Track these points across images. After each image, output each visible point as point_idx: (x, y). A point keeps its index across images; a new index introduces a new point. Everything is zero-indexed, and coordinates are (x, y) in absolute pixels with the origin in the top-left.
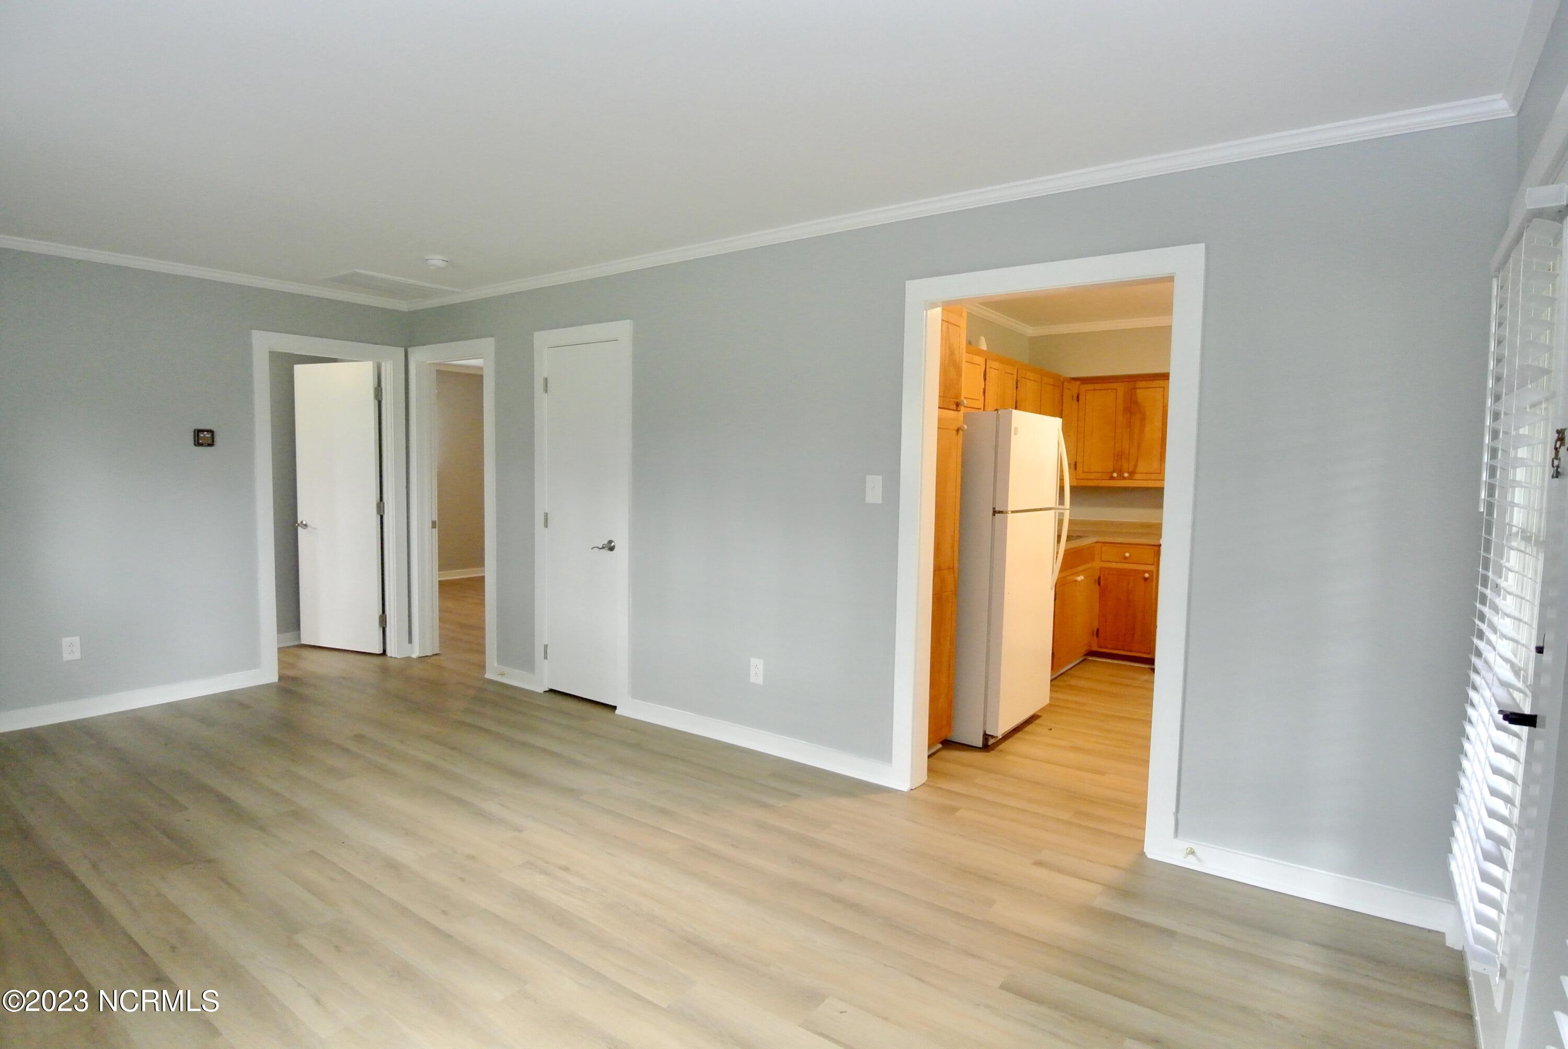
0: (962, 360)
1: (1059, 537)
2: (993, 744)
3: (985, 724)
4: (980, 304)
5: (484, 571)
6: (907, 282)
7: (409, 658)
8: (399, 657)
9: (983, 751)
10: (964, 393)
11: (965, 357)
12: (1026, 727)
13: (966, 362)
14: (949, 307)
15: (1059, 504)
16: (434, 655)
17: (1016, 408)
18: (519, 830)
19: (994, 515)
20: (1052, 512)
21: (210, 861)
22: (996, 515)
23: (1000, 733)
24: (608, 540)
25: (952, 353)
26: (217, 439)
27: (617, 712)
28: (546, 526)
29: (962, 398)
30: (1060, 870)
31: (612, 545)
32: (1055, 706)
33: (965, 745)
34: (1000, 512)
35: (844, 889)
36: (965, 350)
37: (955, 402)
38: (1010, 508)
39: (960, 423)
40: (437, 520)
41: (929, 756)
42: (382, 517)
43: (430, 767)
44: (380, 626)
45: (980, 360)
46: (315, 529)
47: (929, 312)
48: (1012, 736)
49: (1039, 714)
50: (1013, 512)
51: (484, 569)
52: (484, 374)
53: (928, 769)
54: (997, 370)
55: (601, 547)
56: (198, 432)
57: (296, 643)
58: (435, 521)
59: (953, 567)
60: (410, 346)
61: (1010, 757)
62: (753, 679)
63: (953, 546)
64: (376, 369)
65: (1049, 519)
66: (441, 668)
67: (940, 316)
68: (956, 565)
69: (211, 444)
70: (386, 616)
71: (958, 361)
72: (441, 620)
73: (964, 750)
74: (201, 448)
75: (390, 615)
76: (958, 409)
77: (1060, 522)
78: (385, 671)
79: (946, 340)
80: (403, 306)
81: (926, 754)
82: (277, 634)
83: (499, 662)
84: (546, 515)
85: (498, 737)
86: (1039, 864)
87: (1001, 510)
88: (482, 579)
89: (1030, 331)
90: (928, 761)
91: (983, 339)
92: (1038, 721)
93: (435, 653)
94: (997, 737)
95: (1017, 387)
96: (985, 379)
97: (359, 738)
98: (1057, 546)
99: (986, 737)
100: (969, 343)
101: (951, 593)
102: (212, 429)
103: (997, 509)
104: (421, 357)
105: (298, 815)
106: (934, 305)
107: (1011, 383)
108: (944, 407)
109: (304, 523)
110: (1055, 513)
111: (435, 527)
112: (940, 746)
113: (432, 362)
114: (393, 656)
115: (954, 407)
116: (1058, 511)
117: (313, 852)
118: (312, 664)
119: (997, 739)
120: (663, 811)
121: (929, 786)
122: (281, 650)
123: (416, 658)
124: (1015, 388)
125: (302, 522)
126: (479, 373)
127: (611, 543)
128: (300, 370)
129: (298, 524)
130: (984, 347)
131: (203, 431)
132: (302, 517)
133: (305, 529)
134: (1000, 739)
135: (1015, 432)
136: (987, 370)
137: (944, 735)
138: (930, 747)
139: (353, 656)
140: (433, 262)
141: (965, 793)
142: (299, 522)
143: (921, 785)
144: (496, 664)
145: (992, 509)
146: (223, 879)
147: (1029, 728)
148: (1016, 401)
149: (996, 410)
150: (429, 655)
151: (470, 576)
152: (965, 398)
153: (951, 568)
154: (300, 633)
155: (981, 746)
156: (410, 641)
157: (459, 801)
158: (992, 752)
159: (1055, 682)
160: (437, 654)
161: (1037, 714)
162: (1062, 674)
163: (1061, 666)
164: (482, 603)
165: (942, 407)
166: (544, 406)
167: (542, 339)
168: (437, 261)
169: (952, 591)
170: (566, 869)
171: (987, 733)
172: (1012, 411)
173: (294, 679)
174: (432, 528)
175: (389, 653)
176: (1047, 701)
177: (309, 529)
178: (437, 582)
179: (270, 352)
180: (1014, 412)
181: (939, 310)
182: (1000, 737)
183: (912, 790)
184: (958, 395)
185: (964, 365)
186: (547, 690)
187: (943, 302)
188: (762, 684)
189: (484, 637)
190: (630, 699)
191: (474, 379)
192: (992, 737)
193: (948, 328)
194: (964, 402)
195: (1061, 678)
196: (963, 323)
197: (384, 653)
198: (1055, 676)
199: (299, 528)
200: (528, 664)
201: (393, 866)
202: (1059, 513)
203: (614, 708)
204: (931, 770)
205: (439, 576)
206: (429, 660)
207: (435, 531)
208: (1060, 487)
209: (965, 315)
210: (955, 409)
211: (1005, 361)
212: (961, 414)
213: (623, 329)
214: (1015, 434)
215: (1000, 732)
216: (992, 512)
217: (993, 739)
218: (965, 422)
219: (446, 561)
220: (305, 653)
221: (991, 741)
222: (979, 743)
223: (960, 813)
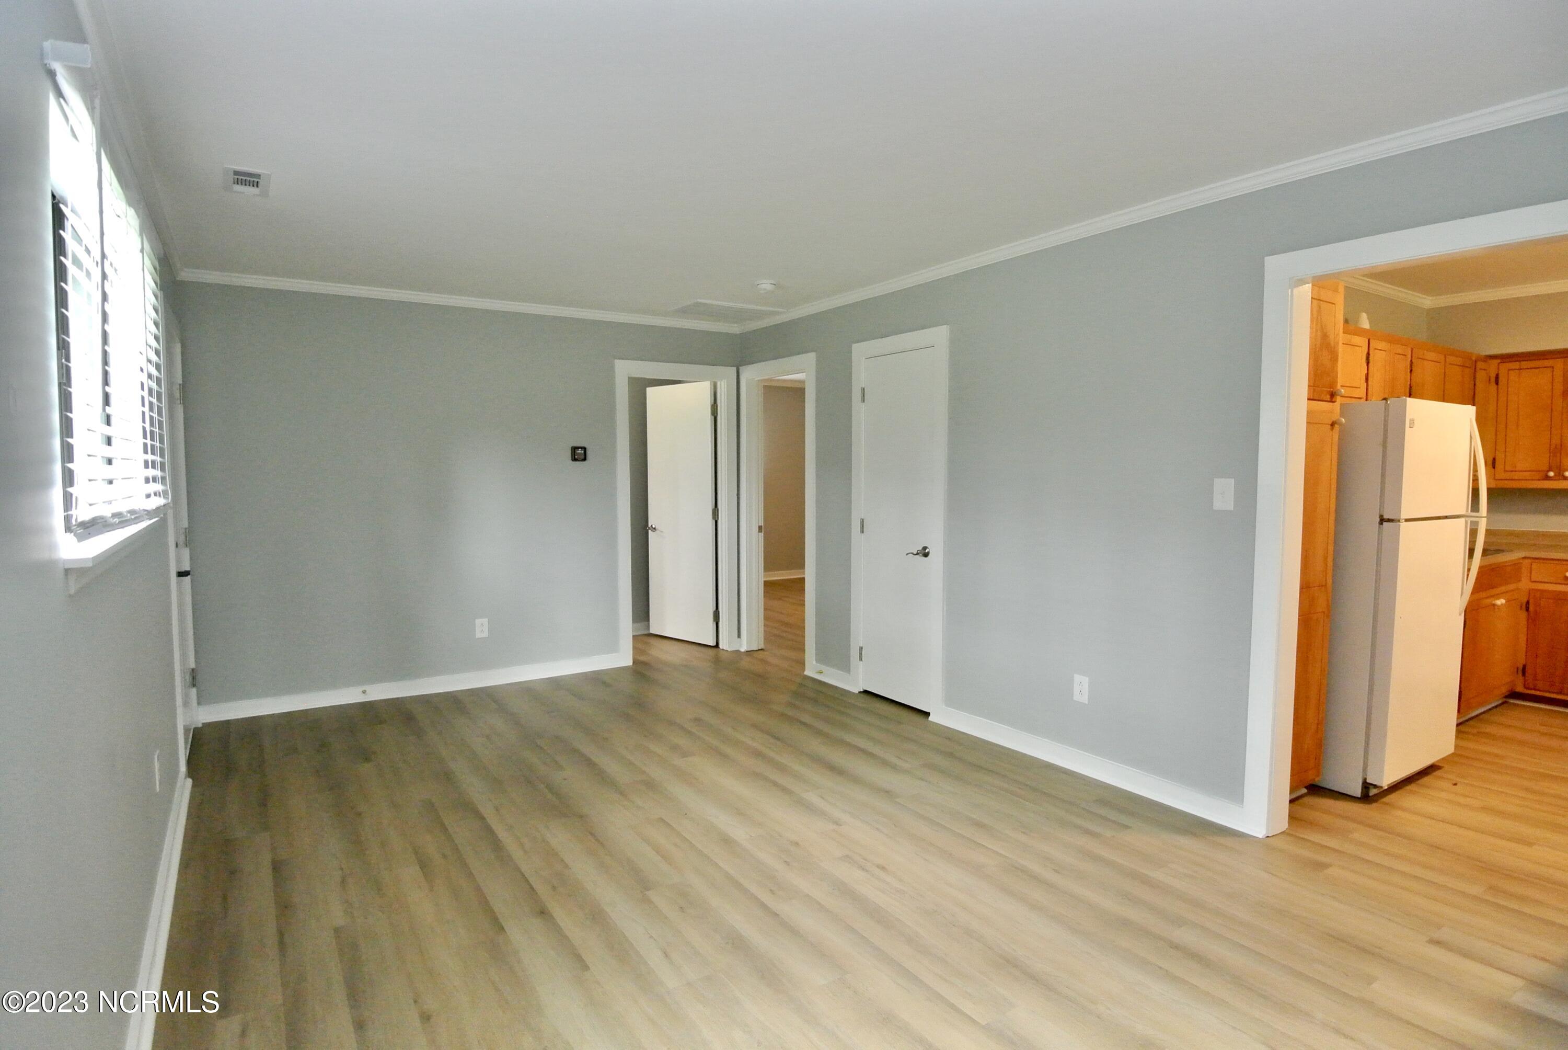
0: (1338, 343)
1: (1471, 552)
2: (1375, 795)
3: (1365, 770)
4: (1365, 276)
5: (804, 574)
6: (1266, 259)
7: (738, 651)
8: (729, 650)
9: (1362, 803)
10: (1340, 381)
11: (1342, 338)
12: (1422, 778)
13: (1343, 344)
14: (1320, 282)
15: (1472, 511)
16: (759, 650)
17: (1410, 396)
18: (837, 823)
19: (1382, 524)
20: (1463, 520)
21: (581, 817)
22: (1384, 523)
23: (1385, 783)
24: (922, 546)
25: (1325, 336)
26: (588, 453)
27: (930, 718)
28: (862, 531)
29: (1339, 387)
30: (1466, 954)
31: (927, 551)
32: (1461, 756)
33: (1336, 792)
34: (1389, 520)
35: (1187, 937)
36: (1341, 331)
37: (1330, 391)
38: (1404, 516)
39: (1336, 416)
40: (763, 525)
41: (1291, 801)
42: (716, 522)
43: (758, 754)
44: (714, 621)
45: (1361, 341)
46: (662, 532)
47: (1296, 291)
48: (1401, 788)
49: (1440, 765)
50: (1407, 520)
51: (804, 572)
52: (806, 387)
53: (1289, 816)
54: (1385, 351)
55: (915, 553)
56: (574, 449)
57: (646, 632)
58: (762, 526)
59: (1326, 583)
60: (741, 366)
61: (1399, 813)
62: (1077, 697)
63: (1326, 558)
64: (713, 388)
65: (1457, 531)
66: (764, 661)
67: (1310, 294)
68: (1330, 581)
69: (585, 459)
70: (719, 612)
71: (1332, 343)
72: (766, 618)
73: (1336, 799)
74: (577, 462)
75: (723, 611)
76: (1334, 400)
77: (1473, 533)
78: (717, 661)
79: (1317, 320)
80: (735, 329)
81: (1286, 796)
82: (633, 623)
83: (817, 661)
84: (862, 521)
85: (818, 733)
86: (1437, 943)
87: (1391, 517)
88: (802, 581)
89: (1427, 302)
90: (1289, 806)
91: (1364, 316)
92: (1438, 773)
93: (760, 648)
94: (1382, 787)
95: (1411, 371)
96: (1368, 363)
97: (697, 720)
98: (1468, 562)
99: (1366, 786)
100: (1346, 321)
101: (1323, 614)
102: (585, 446)
103: (1386, 517)
104: (752, 375)
105: (650, 785)
106: (1302, 282)
107: (1404, 365)
108: (1315, 398)
109: (654, 526)
110: (1466, 522)
111: (761, 532)
112: (1304, 791)
113: (761, 378)
114: (725, 649)
115: (1328, 398)
116: (1469, 520)
117: (661, 820)
118: (660, 652)
119: (1381, 790)
120: (979, 825)
121: (1289, 834)
122: (635, 637)
123: (744, 652)
124: (1409, 371)
125: (652, 526)
126: (800, 386)
127: (926, 550)
128: (651, 392)
129: (649, 528)
130: (1365, 323)
131: (578, 448)
132: (652, 522)
133: (654, 531)
134: (1386, 790)
135: (1410, 424)
136: (1371, 353)
137: (1311, 777)
138: (1292, 790)
139: (694, 647)
140: (763, 286)
141: (1337, 847)
142: (649, 526)
143: (1280, 833)
144: (814, 662)
145: (1378, 516)
146: (592, 834)
147: (1426, 780)
148: (1411, 387)
149: (1385, 399)
150: (755, 649)
151: (792, 577)
152: (1342, 386)
153: (1322, 586)
154: (649, 624)
155: (1359, 796)
156: (739, 636)
157: (784, 790)
158: (1374, 805)
159: (1462, 728)
160: (761, 650)
161: (1438, 764)
162: (1471, 719)
163: (1470, 708)
164: (802, 604)
165: (1312, 398)
166: (861, 414)
167: (860, 351)
168: (766, 285)
169: (1324, 612)
170: (883, 868)
171: (1368, 781)
172: (1406, 400)
173: (644, 664)
174: (759, 532)
175: (721, 646)
176: (1451, 750)
177: (657, 531)
178: (763, 582)
179: (629, 378)
180: (1409, 400)
181: (1308, 287)
182: (1386, 788)
183: (1268, 837)
184: (1333, 384)
185: (1341, 349)
186: (862, 690)
187: (1314, 277)
188: (1087, 703)
189: (804, 637)
190: (944, 706)
191: (798, 392)
192: (1375, 786)
193: (1319, 307)
194: (1341, 391)
195: (1471, 723)
196: (1340, 299)
197: (717, 646)
198: (1464, 719)
199: (650, 531)
200: (844, 665)
201: (727, 841)
202: (1471, 522)
203: (928, 714)
204: (1292, 817)
205: (764, 577)
206: (755, 654)
207: (762, 534)
208: (1473, 489)
209: (1341, 289)
210: (1329, 400)
211: (1392, 340)
212: (1337, 406)
213: (940, 335)
214: (1410, 427)
215: (1386, 781)
216: (1378, 520)
217: (1377, 789)
218: (1342, 414)
219: (770, 563)
220: (654, 641)
221: (1373, 792)
222: (1358, 792)
223: (1329, 871)
